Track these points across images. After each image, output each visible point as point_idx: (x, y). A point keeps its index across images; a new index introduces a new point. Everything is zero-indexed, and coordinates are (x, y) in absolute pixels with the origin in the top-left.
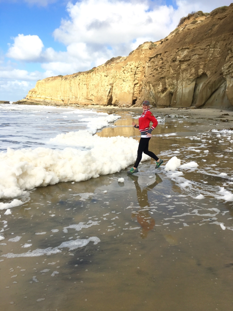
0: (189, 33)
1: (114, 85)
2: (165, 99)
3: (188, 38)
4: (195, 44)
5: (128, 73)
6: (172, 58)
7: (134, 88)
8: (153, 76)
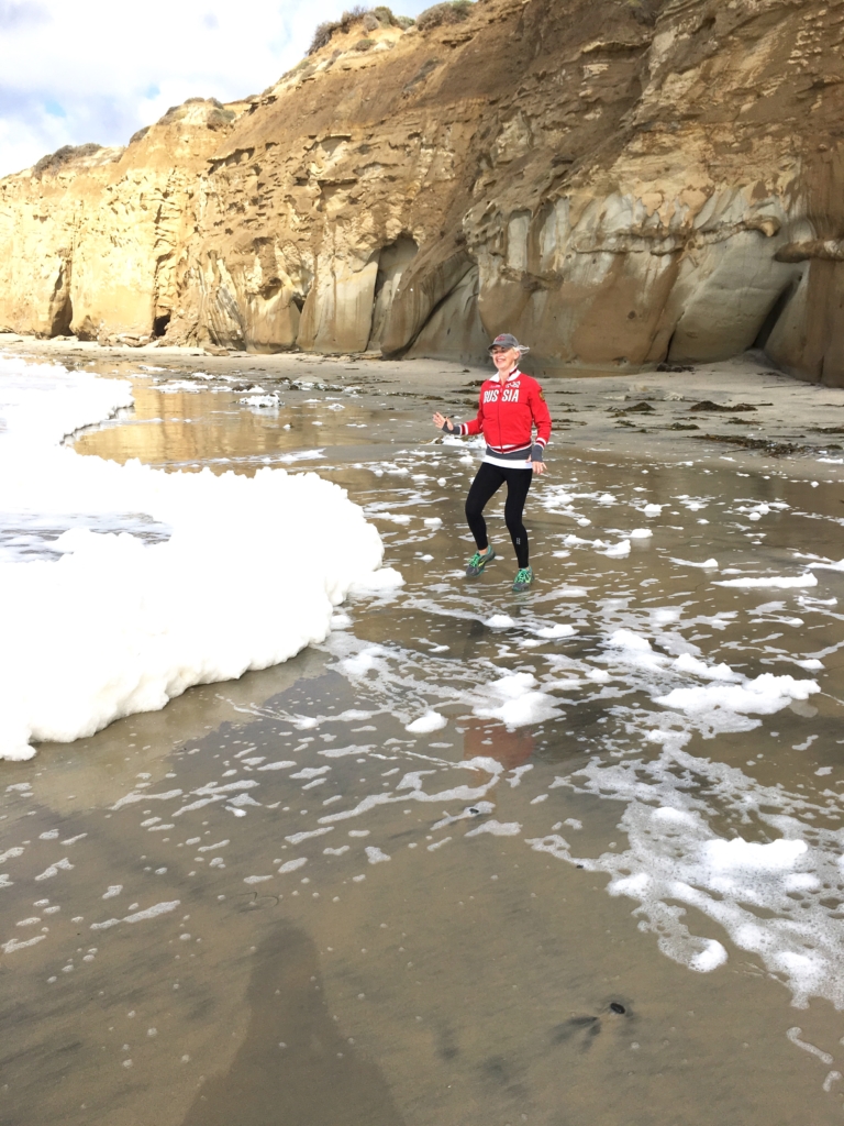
0: (346, 85)
1: (76, 256)
2: (276, 320)
3: (346, 103)
4: (370, 124)
5: (130, 212)
6: (292, 169)
7: (156, 272)
8: (229, 231)
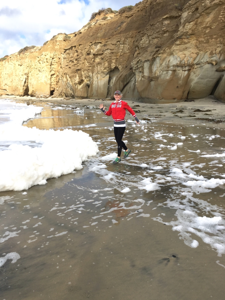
0: (100, 28)
1: (30, 75)
2: (82, 90)
3: (100, 33)
4: (107, 39)
5: (44, 63)
6: (86, 51)
7: (51, 79)
8: (70, 68)
